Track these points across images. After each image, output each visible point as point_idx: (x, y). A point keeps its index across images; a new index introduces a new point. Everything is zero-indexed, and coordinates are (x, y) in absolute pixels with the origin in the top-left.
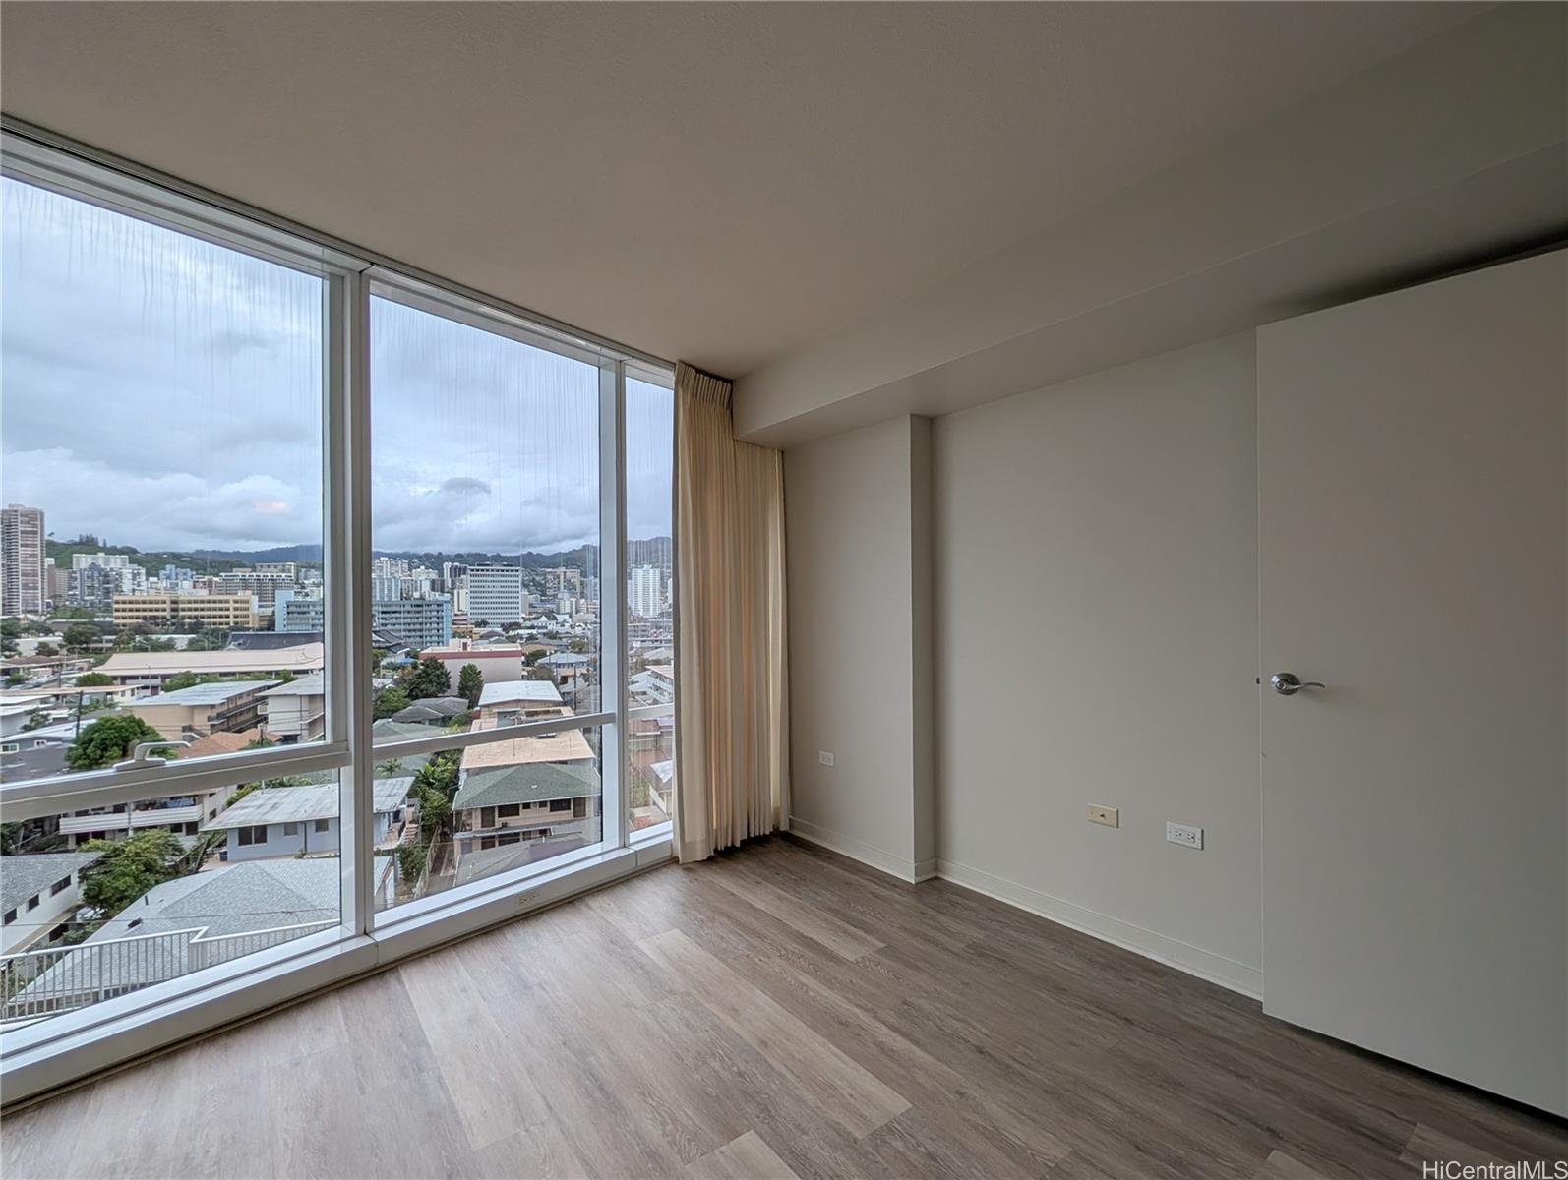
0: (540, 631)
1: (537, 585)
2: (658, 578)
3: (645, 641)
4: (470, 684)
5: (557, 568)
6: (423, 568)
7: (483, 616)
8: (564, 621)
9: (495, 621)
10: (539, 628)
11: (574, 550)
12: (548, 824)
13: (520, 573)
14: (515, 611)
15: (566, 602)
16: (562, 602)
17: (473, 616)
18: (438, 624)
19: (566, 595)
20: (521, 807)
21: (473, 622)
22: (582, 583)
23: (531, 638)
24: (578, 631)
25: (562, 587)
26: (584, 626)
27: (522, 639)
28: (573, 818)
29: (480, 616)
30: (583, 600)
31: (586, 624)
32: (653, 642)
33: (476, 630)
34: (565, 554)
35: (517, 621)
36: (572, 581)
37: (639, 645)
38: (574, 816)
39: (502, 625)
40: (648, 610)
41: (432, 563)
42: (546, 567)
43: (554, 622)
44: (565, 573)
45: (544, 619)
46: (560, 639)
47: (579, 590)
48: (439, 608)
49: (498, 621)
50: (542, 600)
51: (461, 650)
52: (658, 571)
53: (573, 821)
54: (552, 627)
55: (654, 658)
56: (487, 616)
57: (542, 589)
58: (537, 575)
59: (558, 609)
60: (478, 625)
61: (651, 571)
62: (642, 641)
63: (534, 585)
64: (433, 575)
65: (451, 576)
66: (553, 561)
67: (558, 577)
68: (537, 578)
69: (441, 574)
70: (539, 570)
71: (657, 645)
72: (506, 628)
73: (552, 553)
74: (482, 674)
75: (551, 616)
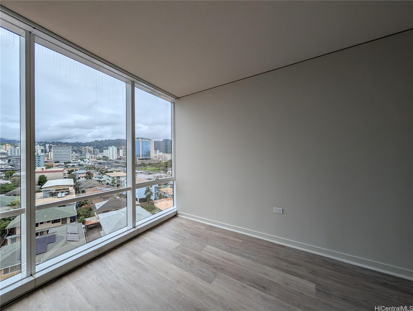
0: (77, 164)
1: (80, 151)
2: (116, 150)
3: (109, 166)
4: (42, 181)
5: (86, 146)
6: (39, 146)
7: (58, 160)
8: (86, 161)
9: (62, 161)
10: (77, 163)
11: (92, 142)
12: (48, 228)
13: (71, 147)
14: (69, 158)
15: (88, 156)
16: (86, 156)
17: (54, 160)
18: (38, 162)
19: (88, 154)
20: (39, 224)
21: (54, 161)
22: (94, 151)
23: (73, 166)
24: (90, 164)
25: (87, 151)
26: (92, 162)
27: (70, 166)
28: (61, 225)
29: (57, 160)
30: (93, 155)
31: (93, 162)
32: (111, 166)
33: (54, 164)
34: (89, 143)
35: (70, 161)
36: (90, 150)
37: (107, 167)
38: (62, 224)
39: (65, 162)
40: (113, 158)
41: (43, 144)
42: (82, 146)
43: (83, 161)
44: (88, 148)
45: (79, 160)
46: (83, 166)
47: (93, 152)
48: (39, 157)
49: (63, 161)
50: (80, 155)
51: (41, 170)
52: (116, 148)
53: (61, 226)
54: (82, 162)
55: (110, 171)
56: (59, 160)
57: (81, 152)
58: (80, 148)
59: (85, 157)
60: (55, 162)
61: (114, 148)
62: (108, 166)
63: (79, 151)
64: (42, 148)
65: (49, 148)
66: (86, 145)
67: (86, 149)
68: (80, 149)
69: (45, 147)
70: (80, 147)
71: (112, 167)
72: (65, 163)
73: (85, 142)
74: (47, 178)
75: (82, 159)
